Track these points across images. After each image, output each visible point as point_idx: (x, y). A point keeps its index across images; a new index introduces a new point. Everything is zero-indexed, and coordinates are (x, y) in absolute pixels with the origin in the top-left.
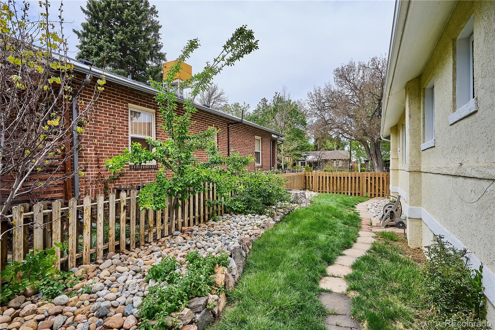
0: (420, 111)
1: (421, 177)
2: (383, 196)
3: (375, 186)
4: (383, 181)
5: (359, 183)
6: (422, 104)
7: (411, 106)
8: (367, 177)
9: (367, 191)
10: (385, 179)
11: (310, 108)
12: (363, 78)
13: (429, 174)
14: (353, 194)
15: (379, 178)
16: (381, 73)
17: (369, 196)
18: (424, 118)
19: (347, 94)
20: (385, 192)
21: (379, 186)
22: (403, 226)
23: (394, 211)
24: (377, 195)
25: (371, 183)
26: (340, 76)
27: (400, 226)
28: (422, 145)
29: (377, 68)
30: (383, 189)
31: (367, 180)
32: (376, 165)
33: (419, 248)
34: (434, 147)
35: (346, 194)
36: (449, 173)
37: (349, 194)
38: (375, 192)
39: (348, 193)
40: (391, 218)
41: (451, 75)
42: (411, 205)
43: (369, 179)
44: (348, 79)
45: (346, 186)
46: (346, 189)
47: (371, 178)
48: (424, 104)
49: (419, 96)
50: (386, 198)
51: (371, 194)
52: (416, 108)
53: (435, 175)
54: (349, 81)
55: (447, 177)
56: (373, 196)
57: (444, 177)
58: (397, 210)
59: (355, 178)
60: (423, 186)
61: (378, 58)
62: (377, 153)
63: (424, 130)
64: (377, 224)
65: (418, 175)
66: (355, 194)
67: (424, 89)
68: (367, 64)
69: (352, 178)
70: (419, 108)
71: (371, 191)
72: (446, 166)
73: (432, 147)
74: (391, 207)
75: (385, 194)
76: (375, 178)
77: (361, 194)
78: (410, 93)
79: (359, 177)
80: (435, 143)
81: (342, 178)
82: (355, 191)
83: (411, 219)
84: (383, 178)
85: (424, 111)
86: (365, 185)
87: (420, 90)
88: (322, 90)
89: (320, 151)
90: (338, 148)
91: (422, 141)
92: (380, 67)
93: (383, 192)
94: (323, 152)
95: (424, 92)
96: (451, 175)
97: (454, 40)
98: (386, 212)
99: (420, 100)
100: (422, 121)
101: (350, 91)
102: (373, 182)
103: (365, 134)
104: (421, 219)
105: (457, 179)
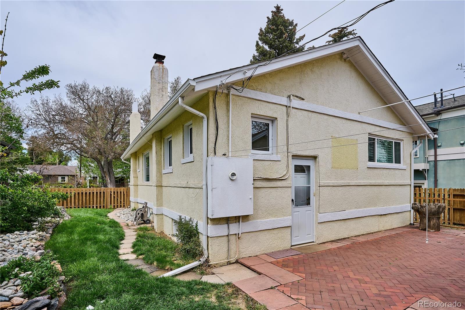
0: (161, 150)
1: (162, 189)
2: (124, 206)
3: (117, 199)
4: (124, 194)
5: (104, 197)
6: (163, 147)
7: (157, 147)
8: (111, 192)
9: (111, 204)
10: (125, 193)
11: (35, 117)
12: (97, 101)
13: (168, 187)
14: (98, 207)
15: (121, 192)
16: (114, 102)
17: (113, 207)
18: (164, 155)
19: (81, 112)
20: (125, 203)
21: (121, 199)
22: (149, 222)
23: (144, 213)
24: (119, 206)
25: (114, 197)
26: (73, 93)
27: (147, 223)
28: (163, 170)
29: (110, 96)
30: (124, 201)
31: (111, 194)
32: (109, 181)
33: (162, 232)
34: (172, 173)
35: (91, 207)
36: (181, 186)
37: (95, 207)
38: (117, 204)
39: (93, 207)
40: (142, 218)
41: (182, 141)
42: (157, 207)
43: (112, 193)
44: (82, 97)
45: (91, 200)
46: (92, 203)
47: (114, 192)
48: (164, 147)
49: (161, 142)
50: (126, 208)
51: (114, 206)
52: (160, 148)
53: (173, 188)
54: (83, 100)
55: (180, 188)
56: (116, 207)
57: (178, 188)
58: (145, 212)
59: (100, 193)
60: (163, 195)
61: (112, 89)
62: (110, 171)
63: (164, 162)
64: (131, 224)
65: (161, 188)
66: (100, 207)
67: (164, 138)
68: (101, 90)
69: (97, 193)
70: (161, 149)
71: (114, 203)
72: (180, 183)
73: (171, 173)
74: (141, 211)
75: (125, 205)
76: (117, 192)
77: (105, 206)
78: (156, 139)
79: (104, 192)
80: (172, 171)
81: (88, 194)
82: (100, 204)
83: (157, 215)
84: (124, 192)
85: (164, 151)
86: (109, 199)
87: (161, 138)
88: (51, 101)
89: (42, 165)
90: (60, 162)
91: (163, 168)
92: (113, 96)
93: (124, 204)
94: (45, 166)
95: (164, 140)
96: (183, 187)
97: (183, 125)
98: (138, 215)
99: (161, 144)
100: (163, 156)
101: (84, 110)
102: (116, 196)
103: (100, 153)
104: (163, 214)
105: (185, 189)
